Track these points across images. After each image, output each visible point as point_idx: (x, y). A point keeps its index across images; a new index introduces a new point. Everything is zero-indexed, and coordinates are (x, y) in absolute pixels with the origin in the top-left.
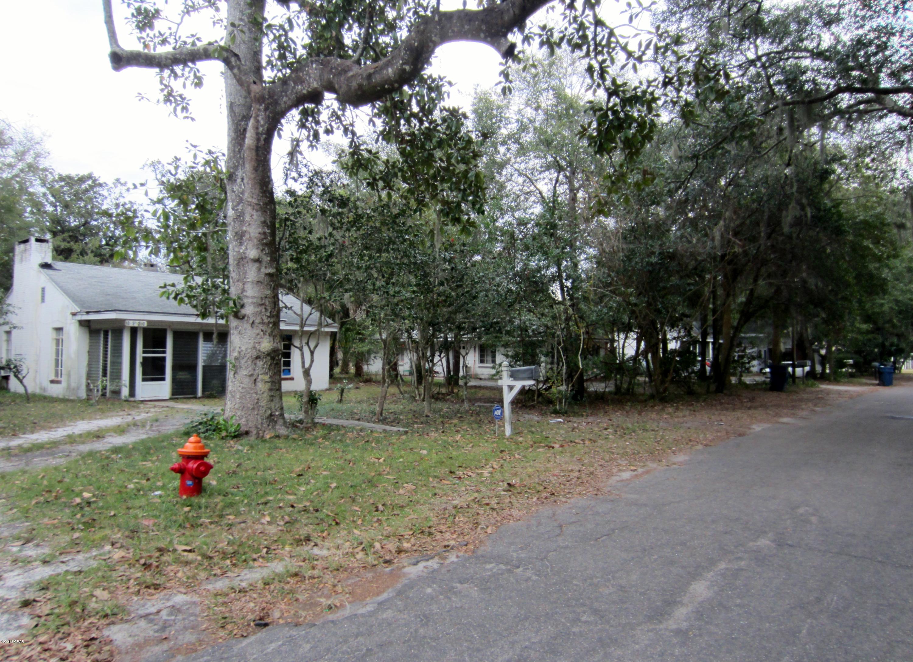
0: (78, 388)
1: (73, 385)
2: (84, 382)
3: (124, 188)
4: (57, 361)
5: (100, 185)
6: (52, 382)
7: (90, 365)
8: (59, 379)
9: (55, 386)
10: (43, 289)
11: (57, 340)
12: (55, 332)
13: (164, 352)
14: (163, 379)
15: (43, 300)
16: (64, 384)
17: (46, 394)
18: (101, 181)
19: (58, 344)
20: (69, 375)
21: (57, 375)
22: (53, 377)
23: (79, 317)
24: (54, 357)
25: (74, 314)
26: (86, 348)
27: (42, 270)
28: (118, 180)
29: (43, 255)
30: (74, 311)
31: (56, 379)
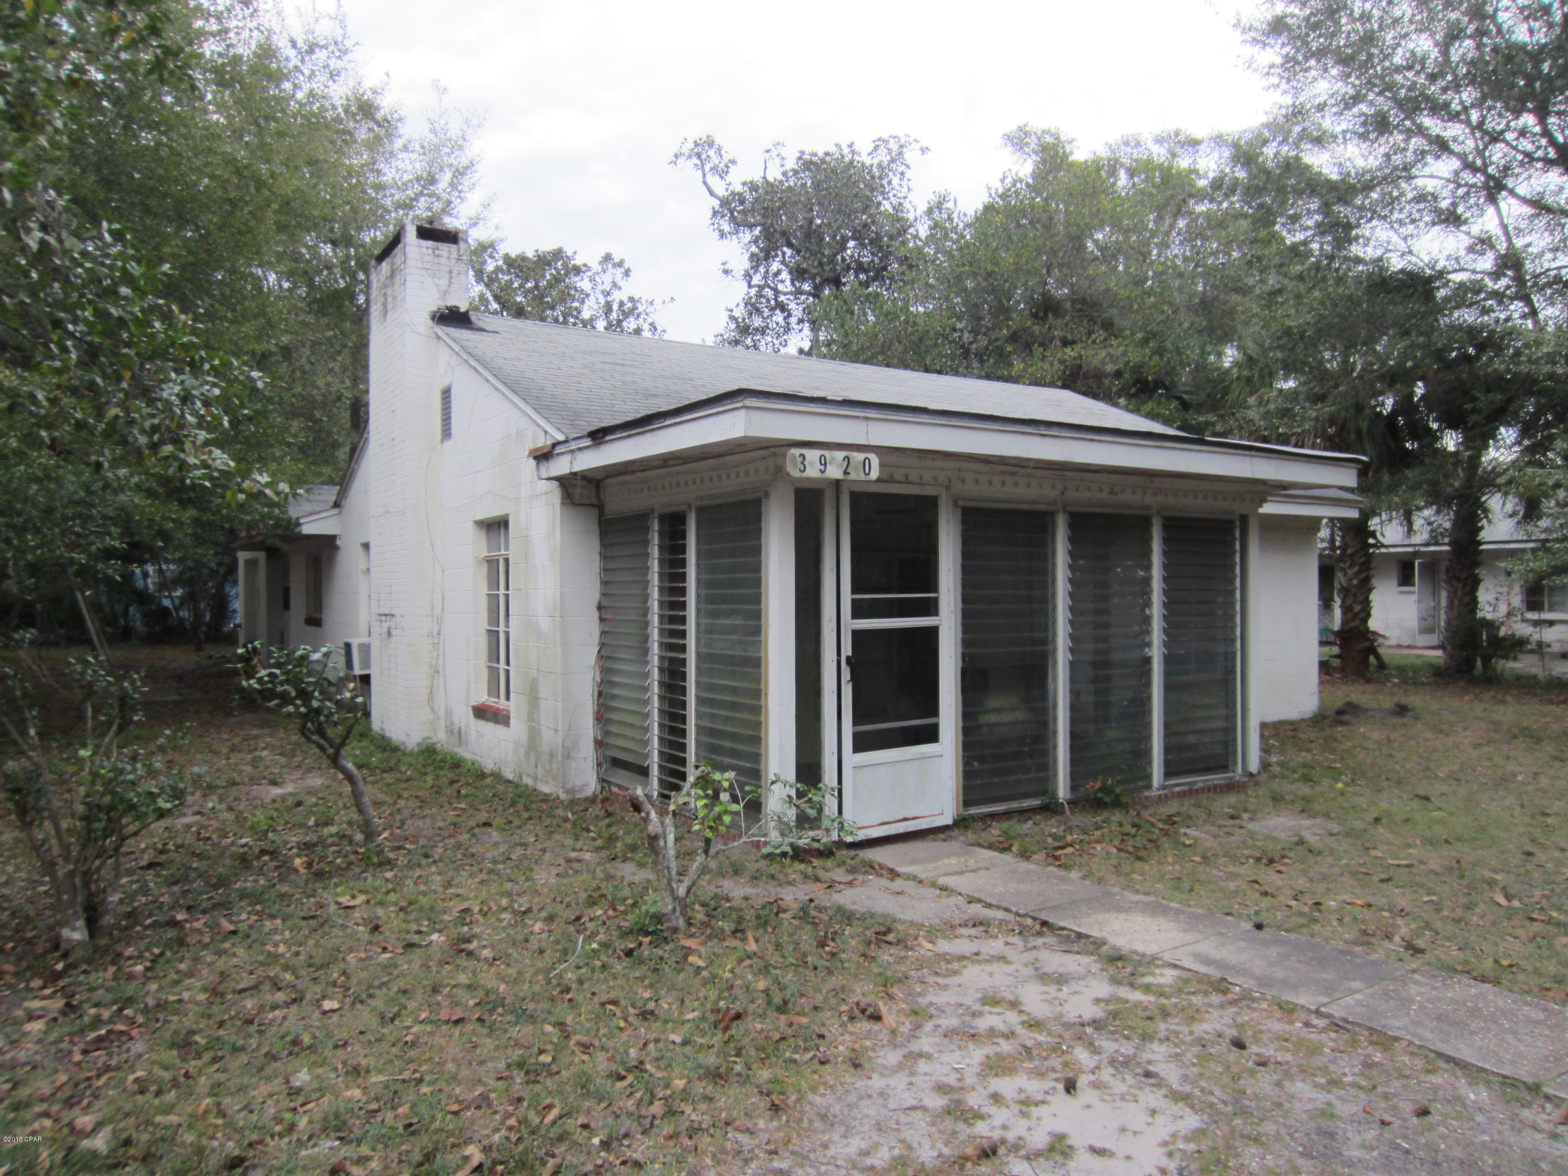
0: (568, 753)
1: (550, 738)
2: (587, 728)
3: (619, 272)
4: (493, 635)
5: (577, 270)
6: (481, 712)
7: (605, 657)
8: (502, 703)
9: (487, 728)
10: (446, 394)
11: (492, 563)
12: (483, 535)
13: (930, 607)
14: (930, 735)
15: (447, 432)
16: (518, 728)
17: (465, 754)
18: (578, 261)
19: (493, 583)
20: (533, 699)
21: (493, 690)
22: (482, 697)
23: (561, 466)
24: (483, 623)
25: (543, 456)
26: (594, 594)
27: (442, 331)
28: (607, 258)
29: (444, 282)
30: (542, 442)
31: (491, 701)
